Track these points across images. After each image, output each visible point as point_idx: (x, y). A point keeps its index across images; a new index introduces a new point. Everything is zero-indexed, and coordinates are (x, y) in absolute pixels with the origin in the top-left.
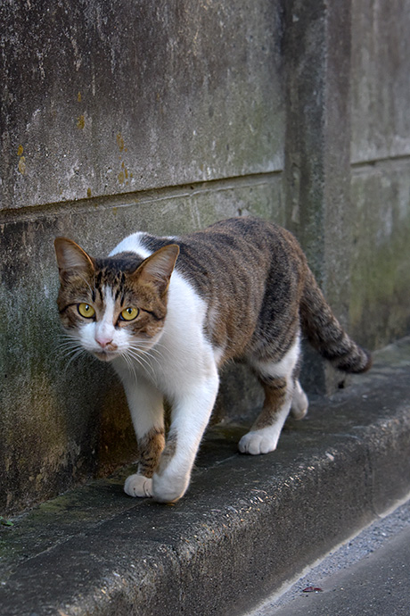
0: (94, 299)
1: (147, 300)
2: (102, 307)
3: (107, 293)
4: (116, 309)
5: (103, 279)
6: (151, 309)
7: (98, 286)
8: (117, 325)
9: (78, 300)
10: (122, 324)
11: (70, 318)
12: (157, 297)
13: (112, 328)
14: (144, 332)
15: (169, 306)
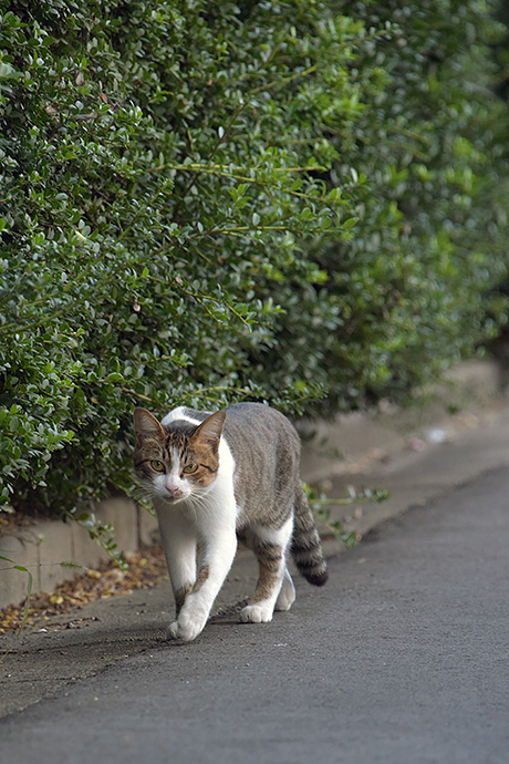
0: (164, 457)
1: (205, 458)
2: (170, 463)
3: (175, 453)
4: (181, 465)
5: (171, 443)
6: (207, 464)
7: (167, 447)
8: (181, 476)
9: (151, 458)
10: (185, 475)
11: (144, 471)
12: (211, 455)
13: (179, 478)
14: (202, 482)
15: (220, 461)
